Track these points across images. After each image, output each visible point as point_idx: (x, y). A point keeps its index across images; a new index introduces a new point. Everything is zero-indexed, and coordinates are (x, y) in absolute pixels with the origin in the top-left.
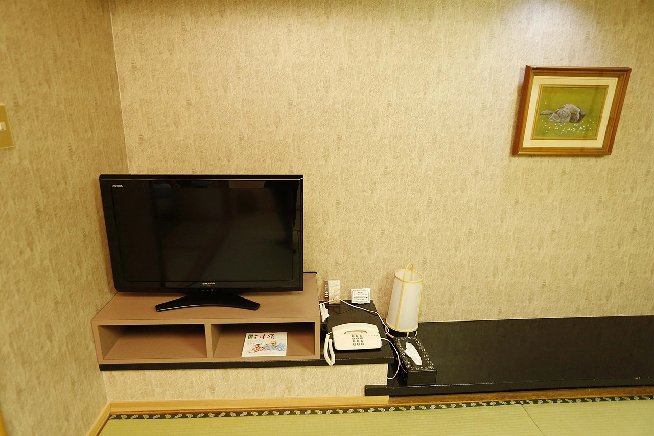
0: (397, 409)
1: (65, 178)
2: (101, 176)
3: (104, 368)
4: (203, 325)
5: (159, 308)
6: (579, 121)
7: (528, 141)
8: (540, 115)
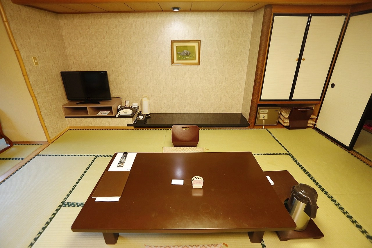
0: (135, 130)
1: (52, 72)
2: (61, 72)
3: (66, 117)
4: (86, 107)
5: (77, 104)
6: (189, 55)
7: (175, 61)
8: (177, 54)
